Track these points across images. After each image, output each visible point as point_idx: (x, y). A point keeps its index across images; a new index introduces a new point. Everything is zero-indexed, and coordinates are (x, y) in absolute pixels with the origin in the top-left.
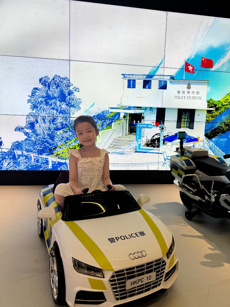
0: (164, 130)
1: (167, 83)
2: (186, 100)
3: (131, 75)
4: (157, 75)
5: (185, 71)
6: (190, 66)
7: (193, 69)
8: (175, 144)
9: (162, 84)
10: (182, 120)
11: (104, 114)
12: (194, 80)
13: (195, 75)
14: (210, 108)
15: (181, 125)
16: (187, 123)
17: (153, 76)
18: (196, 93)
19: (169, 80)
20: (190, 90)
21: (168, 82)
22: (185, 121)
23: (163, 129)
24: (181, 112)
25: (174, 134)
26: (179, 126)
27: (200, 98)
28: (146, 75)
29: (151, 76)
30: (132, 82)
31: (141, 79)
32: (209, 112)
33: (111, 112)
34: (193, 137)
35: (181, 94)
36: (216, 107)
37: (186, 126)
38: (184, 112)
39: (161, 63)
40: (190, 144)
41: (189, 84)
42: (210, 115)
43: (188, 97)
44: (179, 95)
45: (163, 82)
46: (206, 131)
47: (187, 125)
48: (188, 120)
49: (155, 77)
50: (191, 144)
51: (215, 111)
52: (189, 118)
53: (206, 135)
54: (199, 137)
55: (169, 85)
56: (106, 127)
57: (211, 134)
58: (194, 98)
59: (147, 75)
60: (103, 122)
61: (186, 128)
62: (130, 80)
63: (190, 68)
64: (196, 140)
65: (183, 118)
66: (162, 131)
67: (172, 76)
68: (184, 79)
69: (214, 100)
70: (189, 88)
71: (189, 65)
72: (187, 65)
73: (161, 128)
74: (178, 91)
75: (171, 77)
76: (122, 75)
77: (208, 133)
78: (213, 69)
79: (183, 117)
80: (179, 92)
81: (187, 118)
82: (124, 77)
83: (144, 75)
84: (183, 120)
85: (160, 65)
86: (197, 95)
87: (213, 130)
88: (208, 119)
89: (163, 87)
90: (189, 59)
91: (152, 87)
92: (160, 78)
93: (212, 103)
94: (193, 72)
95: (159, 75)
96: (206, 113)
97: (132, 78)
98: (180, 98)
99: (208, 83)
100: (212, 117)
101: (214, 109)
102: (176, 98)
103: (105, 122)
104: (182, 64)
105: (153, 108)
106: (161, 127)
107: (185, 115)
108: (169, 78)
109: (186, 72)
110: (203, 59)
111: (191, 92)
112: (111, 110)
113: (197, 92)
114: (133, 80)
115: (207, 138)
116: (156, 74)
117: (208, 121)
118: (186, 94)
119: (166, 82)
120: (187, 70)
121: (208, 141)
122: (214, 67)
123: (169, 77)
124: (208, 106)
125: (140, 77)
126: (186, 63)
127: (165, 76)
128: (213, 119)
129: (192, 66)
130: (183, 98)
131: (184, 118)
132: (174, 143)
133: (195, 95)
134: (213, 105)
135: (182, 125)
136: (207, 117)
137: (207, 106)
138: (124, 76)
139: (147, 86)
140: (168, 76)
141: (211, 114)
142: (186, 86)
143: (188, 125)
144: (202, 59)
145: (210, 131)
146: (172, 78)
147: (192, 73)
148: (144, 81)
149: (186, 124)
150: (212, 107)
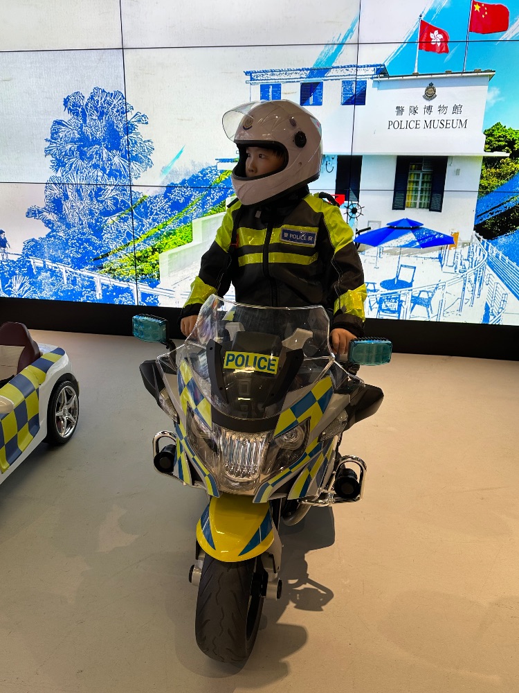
0: (357, 214)
1: (365, 88)
2: (423, 133)
3: (269, 73)
4: (338, 67)
5: (420, 48)
6: (436, 32)
7: (445, 40)
8: (387, 251)
9: (351, 90)
10: (408, 186)
11: (205, 176)
12: (447, 73)
13: (449, 56)
14: (492, 151)
15: (407, 201)
16: (424, 194)
17: (327, 70)
18: (450, 110)
19: (372, 78)
20: (434, 103)
21: (370, 83)
22: (416, 191)
23: (354, 211)
24: (406, 166)
25: (384, 225)
26: (398, 205)
27: (463, 124)
28: (307, 69)
29: (321, 71)
30: (273, 91)
31: (296, 80)
32: (488, 162)
33: (222, 172)
34: (440, 234)
35: (406, 116)
36: (512, 148)
37: (420, 204)
38: (414, 166)
39: (351, 31)
40: (429, 252)
41: (431, 85)
42: (493, 170)
43: (428, 122)
44: (399, 118)
45: (354, 85)
46: (477, 216)
47: (423, 201)
48: (425, 186)
49: (333, 72)
50: (433, 251)
51: (509, 159)
52: (427, 182)
53: (478, 228)
54: (457, 234)
55: (371, 92)
56: (212, 209)
57: (493, 225)
58: (444, 125)
59: (311, 70)
60: (206, 196)
61: (420, 207)
62: (268, 86)
63: (436, 37)
64: (447, 241)
65: (410, 182)
66: (354, 216)
67: (381, 65)
68: (416, 72)
69: (507, 128)
70: (430, 95)
71: (432, 29)
72: (426, 28)
73: (349, 211)
74: (398, 108)
75: (378, 69)
76: (247, 73)
77: (485, 223)
78: (507, 35)
79: (412, 178)
80: (400, 110)
81: (423, 183)
82: (252, 79)
83: (303, 70)
84: (410, 186)
85: (346, 38)
86: (455, 117)
87: (502, 215)
88: (485, 183)
89: (356, 98)
90: (431, 12)
91: (324, 100)
92: (348, 73)
93: (500, 137)
94: (444, 49)
95: (345, 67)
96: (479, 166)
97: (272, 79)
98: (404, 125)
99: (491, 77)
100: (498, 177)
101: (508, 155)
102: (391, 127)
103: (209, 195)
104: (409, 28)
105: (328, 156)
106: (351, 207)
107: (417, 172)
108: (371, 71)
109: (423, 51)
110: (477, 8)
111: (435, 109)
112: (221, 166)
113: (455, 108)
114: (274, 86)
115: (481, 237)
116: (334, 65)
117: (487, 188)
118: (421, 116)
119: (364, 83)
120: (426, 44)
121: (483, 244)
122: (510, 29)
123: (373, 68)
124: (487, 146)
125: (293, 76)
126: (423, 24)
127: (361, 67)
128: (503, 181)
129: (440, 32)
130: (413, 125)
131: (413, 182)
132: (385, 249)
133: (449, 116)
134: (503, 143)
135: (409, 201)
136: (482, 177)
137: (483, 146)
138: (251, 75)
139: (311, 99)
140: (368, 66)
141: (496, 168)
142: (422, 91)
143: (425, 201)
144: (474, 8)
145: (490, 216)
146: (381, 71)
147: (441, 52)
148: (304, 86)
149: (419, 198)
150: (500, 149)
